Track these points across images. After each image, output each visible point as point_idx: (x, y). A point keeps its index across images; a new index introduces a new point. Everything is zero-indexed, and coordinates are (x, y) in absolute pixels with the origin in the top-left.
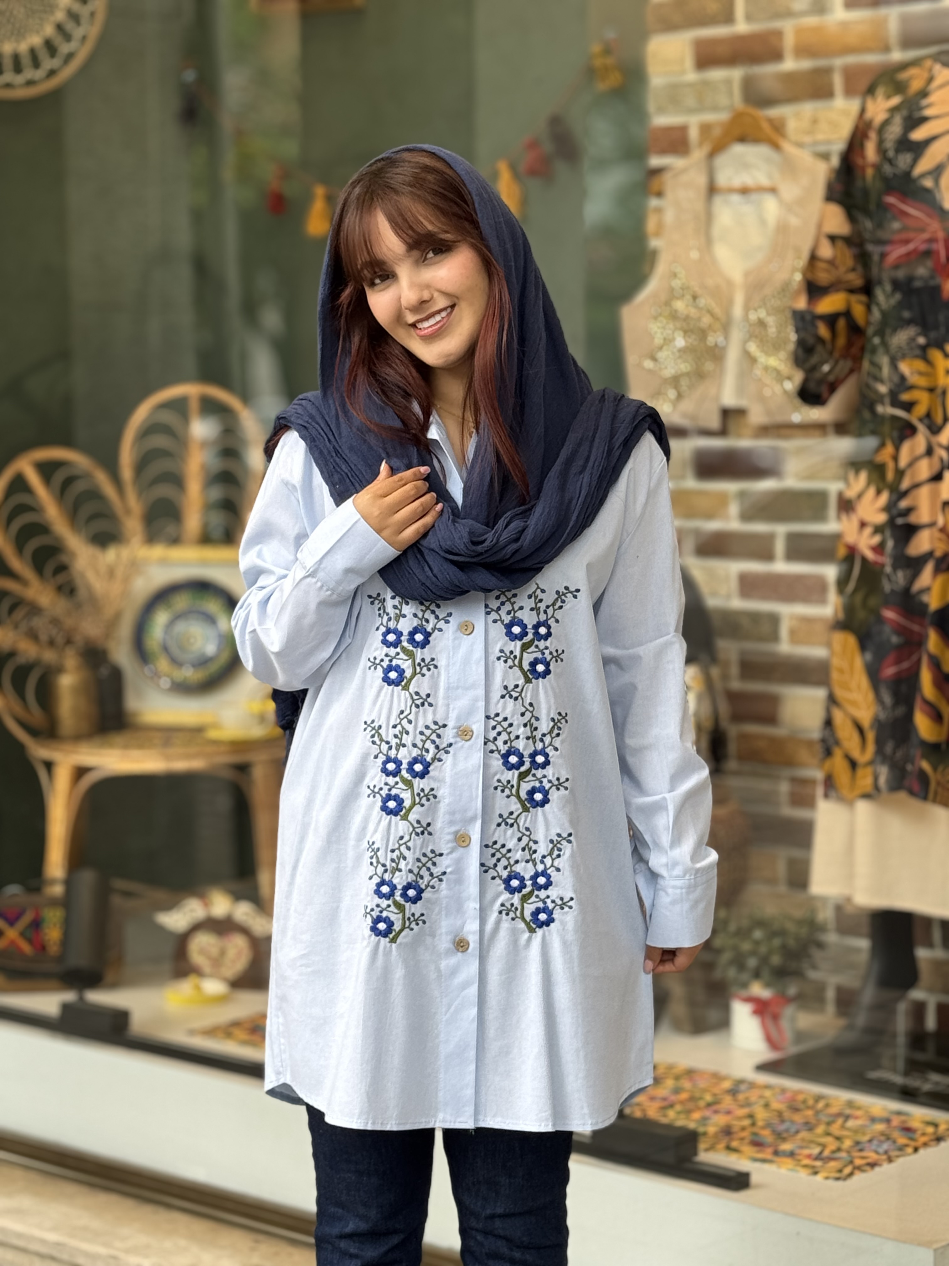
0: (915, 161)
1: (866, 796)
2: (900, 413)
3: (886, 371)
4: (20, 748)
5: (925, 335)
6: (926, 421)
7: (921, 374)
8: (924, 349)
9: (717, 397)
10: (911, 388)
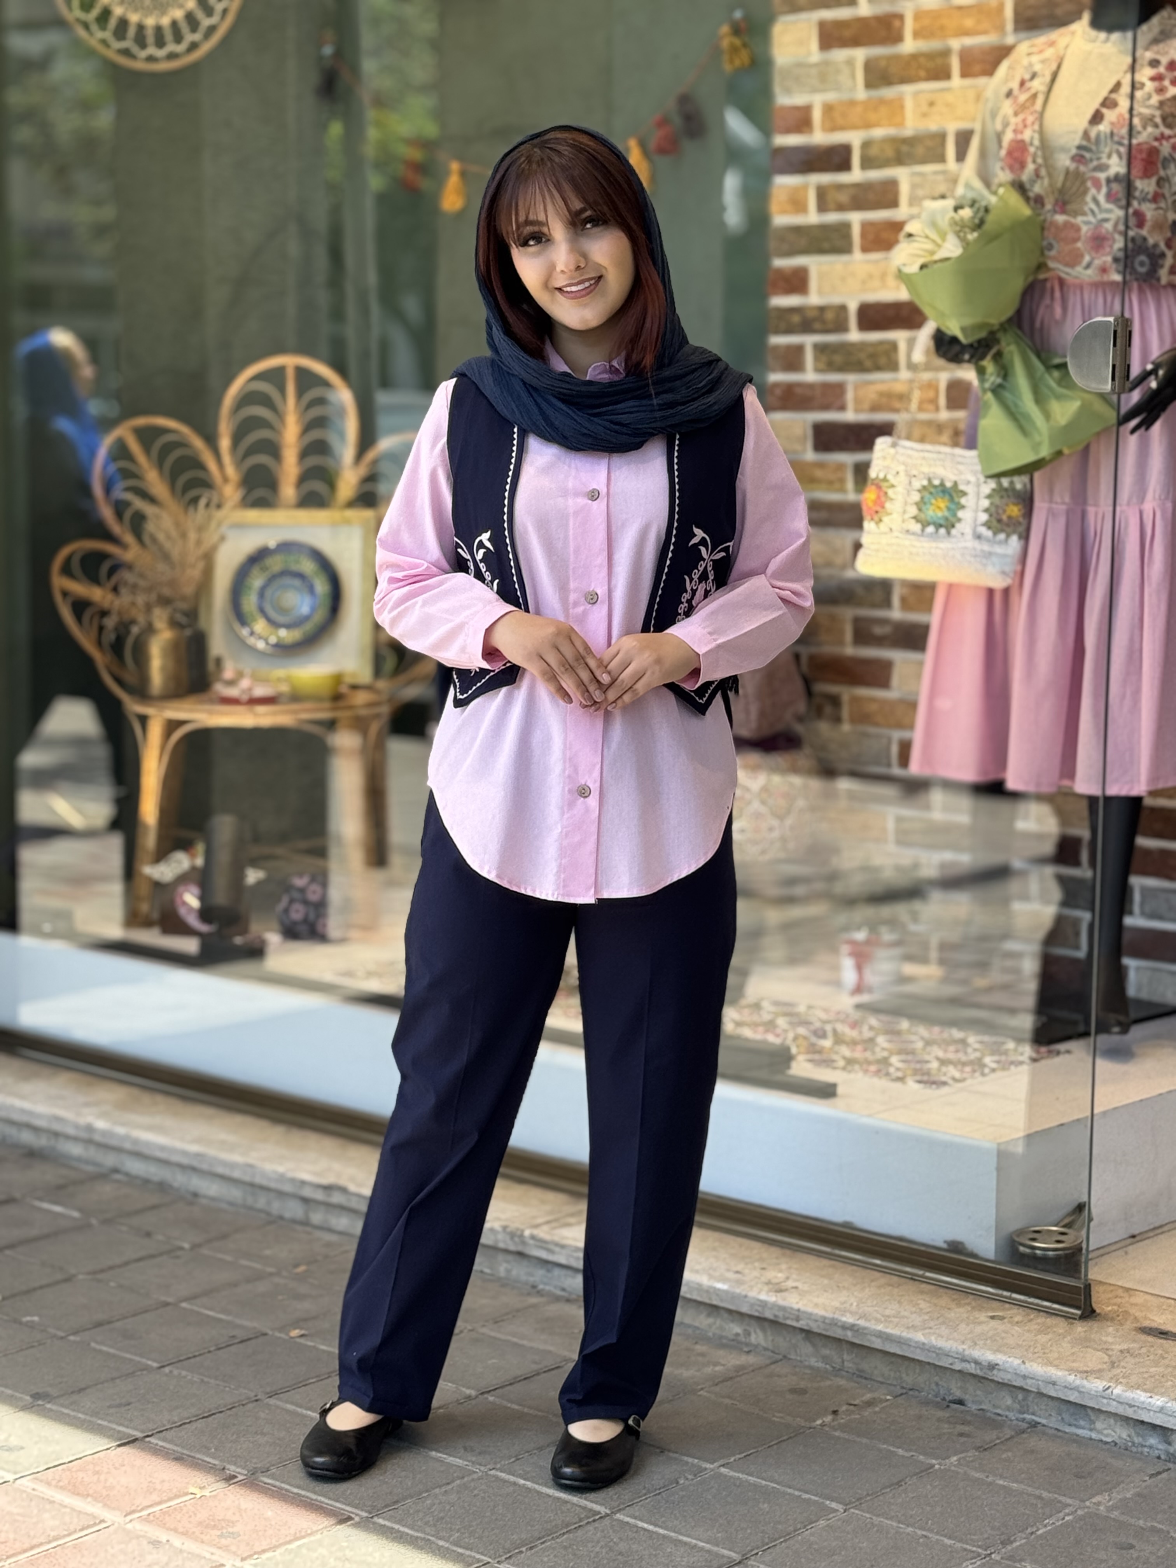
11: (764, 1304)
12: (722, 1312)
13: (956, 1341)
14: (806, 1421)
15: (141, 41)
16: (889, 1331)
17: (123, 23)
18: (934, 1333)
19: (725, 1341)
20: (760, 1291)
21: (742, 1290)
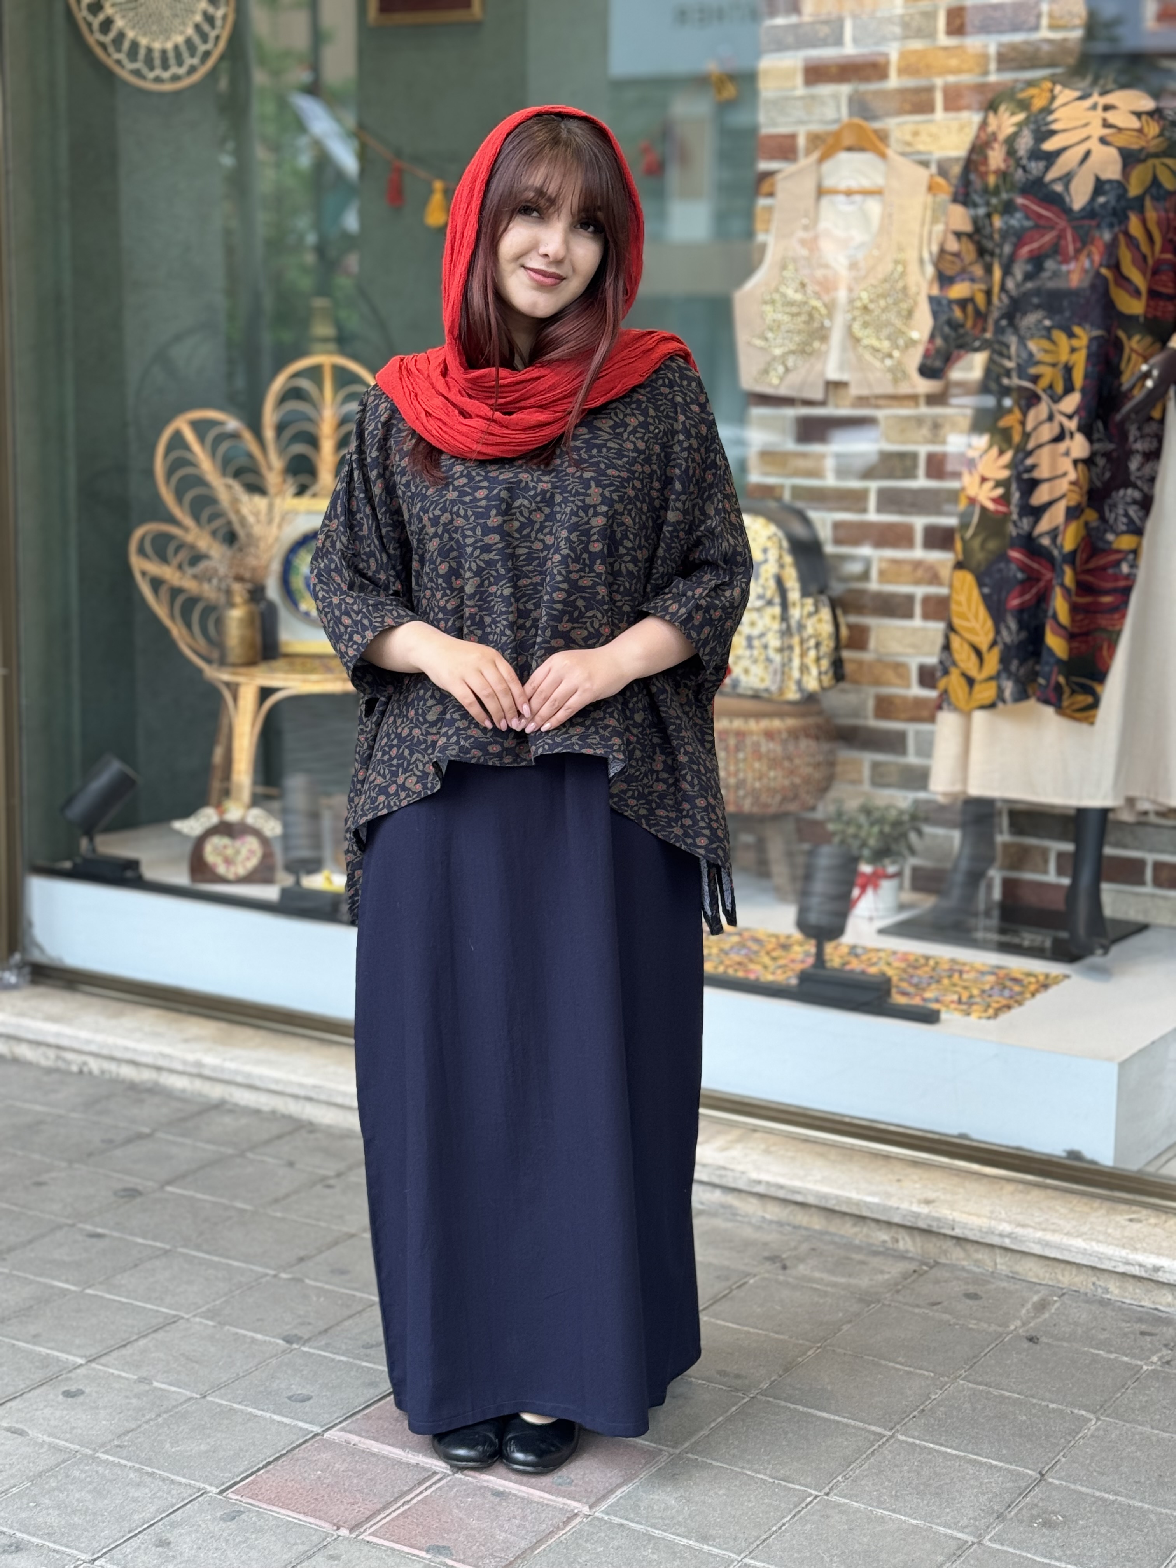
0: (1047, 168)
1: (983, 707)
2: (1026, 384)
3: (1013, 349)
4: (200, 671)
5: (1050, 318)
6: (1049, 392)
7: (1046, 351)
8: (1049, 329)
9: (823, 373)
10: (1038, 363)
11: (917, 1215)
12: (869, 1222)
13: (1117, 1246)
14: (1000, 1326)
15: (149, 62)
16: (1049, 1237)
17: (135, 45)
18: (1092, 1240)
19: (874, 1248)
20: (911, 1203)
21: (893, 1203)
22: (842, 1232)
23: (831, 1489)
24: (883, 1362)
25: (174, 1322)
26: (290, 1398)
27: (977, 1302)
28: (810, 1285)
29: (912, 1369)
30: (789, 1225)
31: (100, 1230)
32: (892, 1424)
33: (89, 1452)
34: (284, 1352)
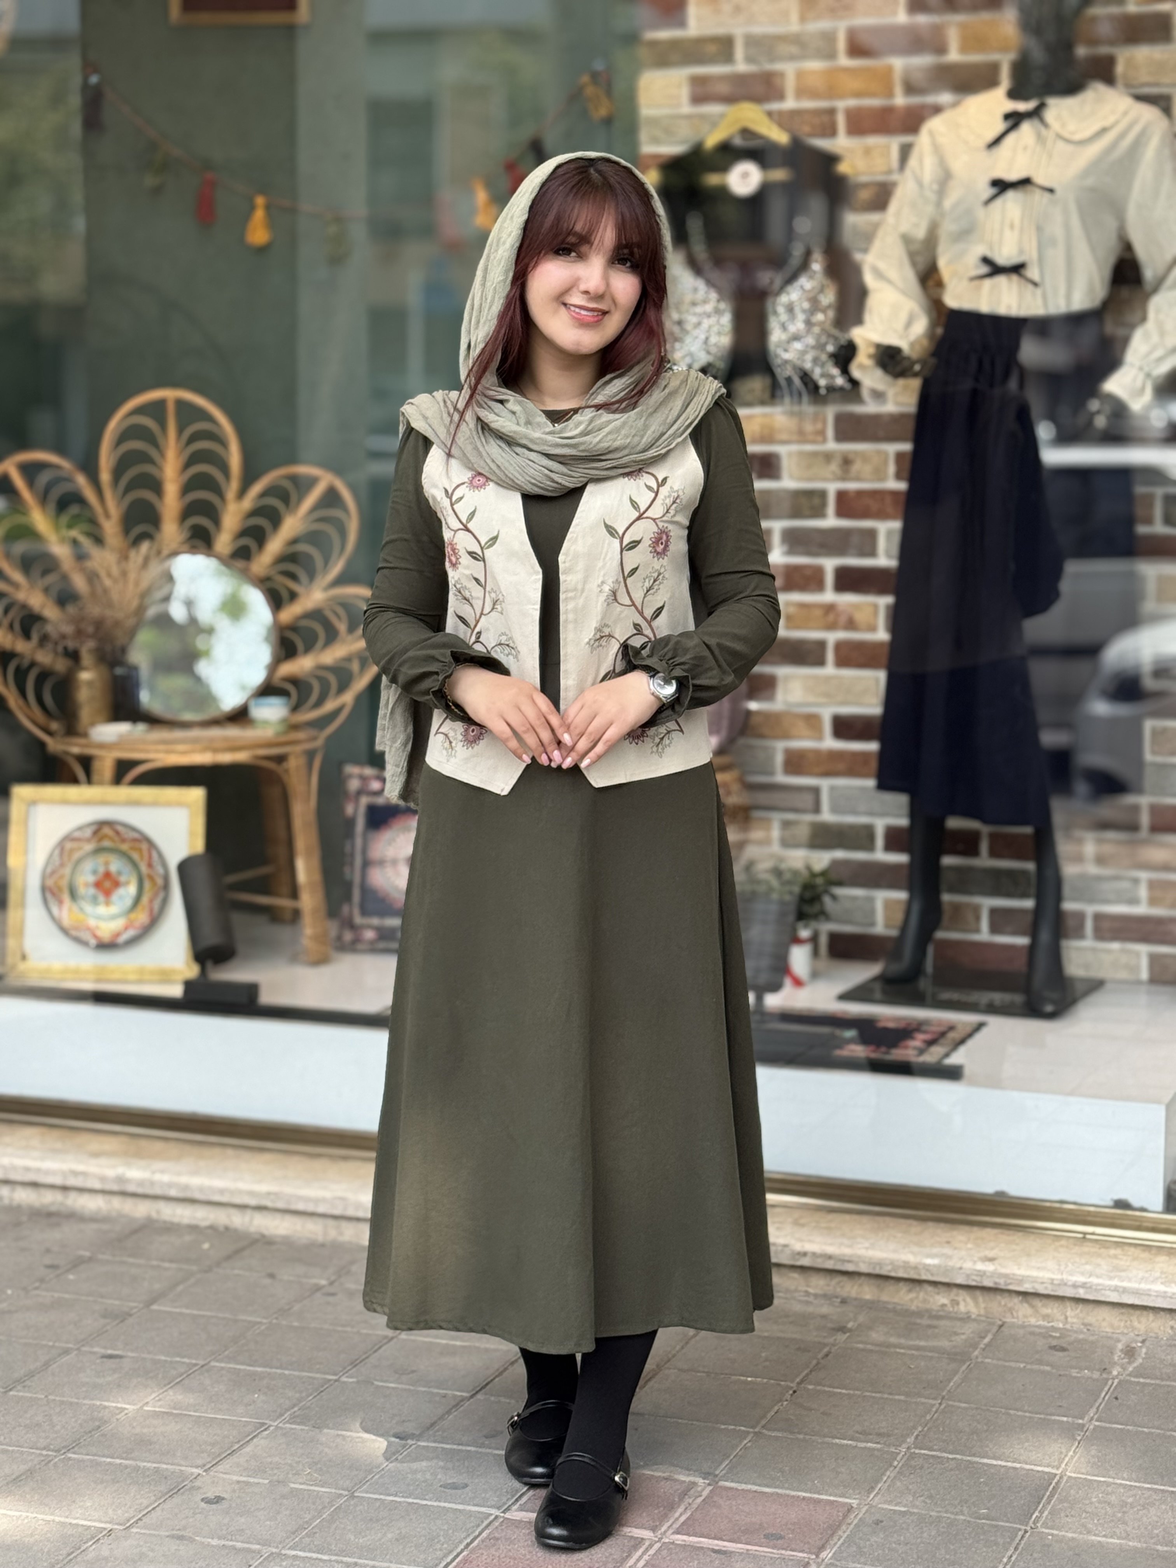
11: (982, 1274)
14: (1102, 1372)
16: (1125, 1284)
19: (934, 1313)
20: (975, 1262)
21: (954, 1263)
22: (896, 1300)
23: (1034, 1523)
24: (1012, 1412)
25: (265, 1430)
26: (444, 1486)
27: (1066, 1353)
28: (892, 1350)
29: (1042, 1416)
30: (837, 1297)
31: (110, 1352)
32: (1056, 1463)
33: (274, 1550)
34: (404, 1446)
